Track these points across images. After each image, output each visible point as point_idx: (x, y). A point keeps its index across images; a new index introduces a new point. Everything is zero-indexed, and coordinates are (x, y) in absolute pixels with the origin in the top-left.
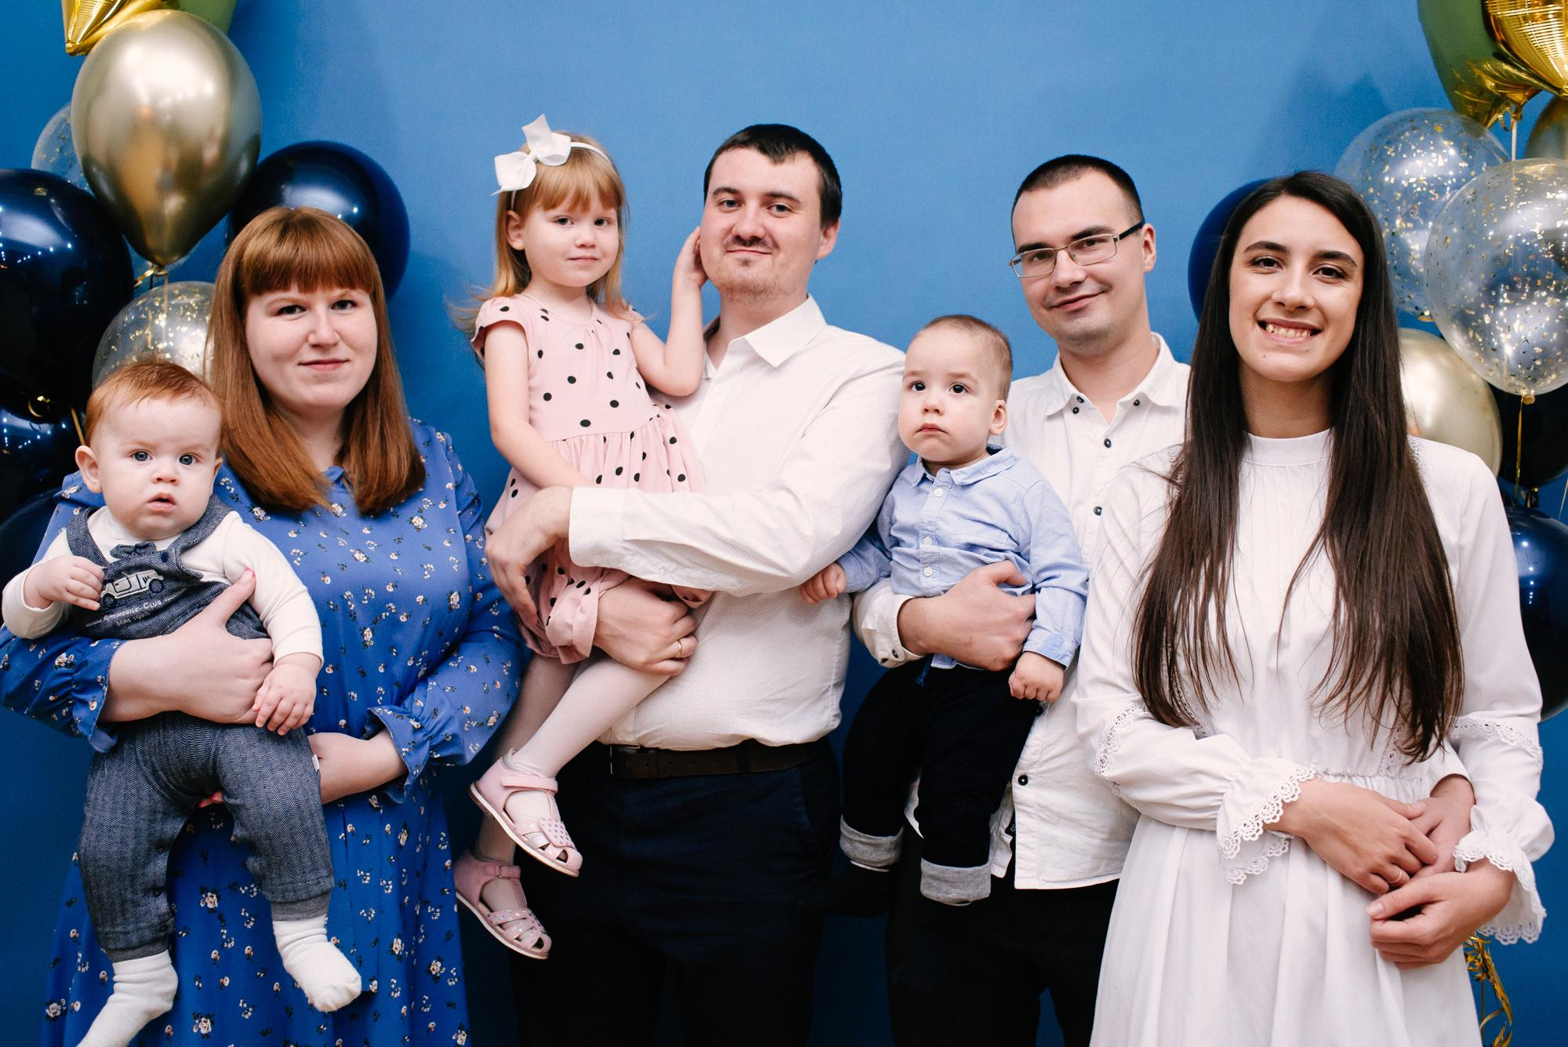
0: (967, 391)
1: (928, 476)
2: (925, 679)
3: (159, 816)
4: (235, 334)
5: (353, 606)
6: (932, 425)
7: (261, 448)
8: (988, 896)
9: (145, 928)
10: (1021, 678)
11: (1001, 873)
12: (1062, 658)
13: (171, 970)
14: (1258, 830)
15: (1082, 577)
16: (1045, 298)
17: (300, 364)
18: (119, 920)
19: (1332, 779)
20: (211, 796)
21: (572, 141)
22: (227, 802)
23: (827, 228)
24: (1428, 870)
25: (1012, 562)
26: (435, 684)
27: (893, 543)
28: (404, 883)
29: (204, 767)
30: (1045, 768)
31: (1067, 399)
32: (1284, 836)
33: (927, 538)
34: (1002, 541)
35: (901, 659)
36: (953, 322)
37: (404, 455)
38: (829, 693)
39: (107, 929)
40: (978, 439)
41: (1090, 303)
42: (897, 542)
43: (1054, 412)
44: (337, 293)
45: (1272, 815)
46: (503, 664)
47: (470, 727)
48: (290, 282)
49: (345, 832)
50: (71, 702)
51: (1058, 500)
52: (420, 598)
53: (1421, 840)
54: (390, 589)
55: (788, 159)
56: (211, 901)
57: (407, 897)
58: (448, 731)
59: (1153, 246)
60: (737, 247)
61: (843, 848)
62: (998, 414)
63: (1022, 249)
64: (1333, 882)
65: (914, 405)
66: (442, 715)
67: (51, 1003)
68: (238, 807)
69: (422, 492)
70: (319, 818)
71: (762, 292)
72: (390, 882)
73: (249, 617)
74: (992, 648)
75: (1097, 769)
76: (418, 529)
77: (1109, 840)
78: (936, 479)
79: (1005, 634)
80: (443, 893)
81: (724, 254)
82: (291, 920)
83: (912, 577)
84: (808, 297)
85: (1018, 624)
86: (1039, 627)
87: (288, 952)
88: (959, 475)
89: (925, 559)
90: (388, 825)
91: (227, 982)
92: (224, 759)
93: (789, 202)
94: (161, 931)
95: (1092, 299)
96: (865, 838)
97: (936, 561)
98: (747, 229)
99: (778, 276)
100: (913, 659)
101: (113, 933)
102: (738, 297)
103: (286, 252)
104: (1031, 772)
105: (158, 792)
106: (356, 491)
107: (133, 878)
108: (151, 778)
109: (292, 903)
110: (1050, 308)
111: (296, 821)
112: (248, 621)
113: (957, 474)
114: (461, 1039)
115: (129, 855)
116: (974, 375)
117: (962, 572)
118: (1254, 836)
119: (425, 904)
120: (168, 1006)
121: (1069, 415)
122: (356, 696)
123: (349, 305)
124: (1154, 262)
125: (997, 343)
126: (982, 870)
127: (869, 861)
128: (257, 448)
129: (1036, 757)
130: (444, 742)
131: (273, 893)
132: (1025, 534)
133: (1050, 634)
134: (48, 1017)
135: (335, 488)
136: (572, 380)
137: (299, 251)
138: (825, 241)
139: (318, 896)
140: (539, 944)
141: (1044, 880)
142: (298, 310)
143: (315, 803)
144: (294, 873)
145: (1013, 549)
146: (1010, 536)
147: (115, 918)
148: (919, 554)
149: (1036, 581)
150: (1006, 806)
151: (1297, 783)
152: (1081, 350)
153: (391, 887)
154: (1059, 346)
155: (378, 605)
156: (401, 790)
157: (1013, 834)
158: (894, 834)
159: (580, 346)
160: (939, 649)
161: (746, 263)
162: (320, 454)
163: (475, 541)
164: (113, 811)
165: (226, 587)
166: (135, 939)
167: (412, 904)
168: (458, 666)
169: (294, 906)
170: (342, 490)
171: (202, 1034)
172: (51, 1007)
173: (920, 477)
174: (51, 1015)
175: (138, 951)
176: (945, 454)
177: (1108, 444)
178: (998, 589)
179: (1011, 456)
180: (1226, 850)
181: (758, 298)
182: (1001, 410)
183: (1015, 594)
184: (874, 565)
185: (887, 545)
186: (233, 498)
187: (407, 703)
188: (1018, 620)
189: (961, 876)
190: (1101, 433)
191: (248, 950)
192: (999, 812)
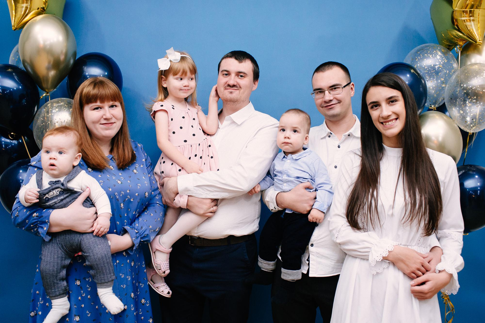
0: (297, 132)
1: (285, 156)
2: (284, 216)
3: (64, 259)
4: (81, 116)
5: (118, 197)
6: (287, 142)
7: (90, 150)
8: (301, 279)
9: (60, 290)
10: (312, 216)
11: (305, 272)
12: (323, 210)
13: (68, 302)
14: (381, 258)
15: (330, 186)
16: (321, 104)
17: (100, 124)
18: (53, 288)
19: (402, 246)
20: (78, 253)
21: (181, 54)
22: (84, 255)
23: (255, 82)
24: (428, 272)
25: (310, 182)
26: (141, 219)
27: (274, 176)
28: (133, 277)
29: (77, 245)
30: (318, 242)
31: (327, 133)
32: (388, 261)
33: (285, 175)
34: (307, 176)
35: (277, 210)
36: (294, 111)
37: (130, 151)
38: (256, 220)
39: (50, 291)
40: (300, 146)
41: (335, 106)
42: (276, 176)
43: (323, 137)
44: (111, 103)
45: (385, 254)
46: (160, 213)
47: (151, 232)
48: (97, 100)
49: (116, 262)
50: (37, 227)
51: (324, 164)
52: (137, 194)
53: (426, 264)
54: (128, 192)
55: (244, 61)
56: (78, 283)
57: (134, 281)
58: (146, 233)
59: (354, 89)
60: (228, 88)
61: (259, 265)
62: (306, 138)
63: (315, 90)
64: (401, 275)
65: (282, 136)
66: (144, 228)
67: (32, 312)
68: (87, 256)
69: (135, 162)
70: (111, 259)
71: (236, 101)
72: (130, 277)
73: (89, 201)
74: (303, 208)
75: (335, 240)
76: (135, 173)
77: (337, 263)
78: (288, 157)
79: (307, 203)
80: (144, 279)
81: (224, 90)
82: (103, 288)
83: (280, 186)
84: (249, 102)
85: (311, 201)
86: (317, 201)
87: (102, 297)
88: (295, 156)
89: (284, 181)
90: (128, 260)
91: (83, 306)
92: (83, 243)
93: (244, 74)
94: (65, 291)
95: (335, 105)
96: (265, 262)
97: (287, 182)
98: (231, 83)
99: (241, 97)
100: (280, 210)
101: (51, 292)
102: (228, 103)
103: (96, 92)
104: (314, 243)
105: (63, 252)
106: (117, 162)
107: (56, 276)
108: (61, 248)
109: (104, 283)
110: (323, 107)
111: (105, 260)
112: (89, 202)
113: (294, 156)
114: (151, 321)
115: (55, 270)
116: (300, 127)
117: (295, 185)
118: (380, 260)
119: (139, 283)
120: (68, 312)
121: (327, 138)
122: (119, 223)
123: (114, 106)
124: (354, 94)
125: (306, 117)
126: (299, 271)
127: (267, 269)
128: (89, 150)
129: (316, 239)
130: (144, 236)
131: (98, 280)
132: (314, 174)
133: (320, 203)
134: (31, 316)
135: (111, 161)
136: (181, 128)
137: (100, 91)
138: (254, 85)
139: (111, 281)
140: (169, 293)
141: (318, 274)
142: (99, 108)
143: (110, 254)
144: (104, 275)
145: (310, 178)
146: (309, 175)
147: (52, 287)
148: (282, 179)
149: (317, 188)
150: (307, 253)
151: (393, 246)
152: (332, 119)
153: (130, 278)
154: (325, 118)
155: (125, 196)
156: (132, 250)
157: (309, 261)
158: (274, 261)
159: (184, 117)
160: (288, 207)
161: (231, 93)
162: (105, 151)
163: (151, 176)
164: (51, 257)
165: (82, 192)
166: (58, 293)
167: (135, 282)
168: (148, 214)
169: (104, 284)
170: (113, 162)
171: (77, 321)
172: (32, 313)
173: (283, 156)
174: (32, 315)
175: (59, 297)
176: (290, 150)
177: (339, 147)
178: (305, 190)
179: (310, 151)
180: (372, 264)
181: (235, 103)
182: (307, 137)
183: (310, 191)
184: (269, 183)
185: (273, 176)
186: (82, 165)
187: (133, 224)
188: (311, 199)
189: (292, 273)
190: (337, 143)
191: (89, 297)
192: (305, 254)
